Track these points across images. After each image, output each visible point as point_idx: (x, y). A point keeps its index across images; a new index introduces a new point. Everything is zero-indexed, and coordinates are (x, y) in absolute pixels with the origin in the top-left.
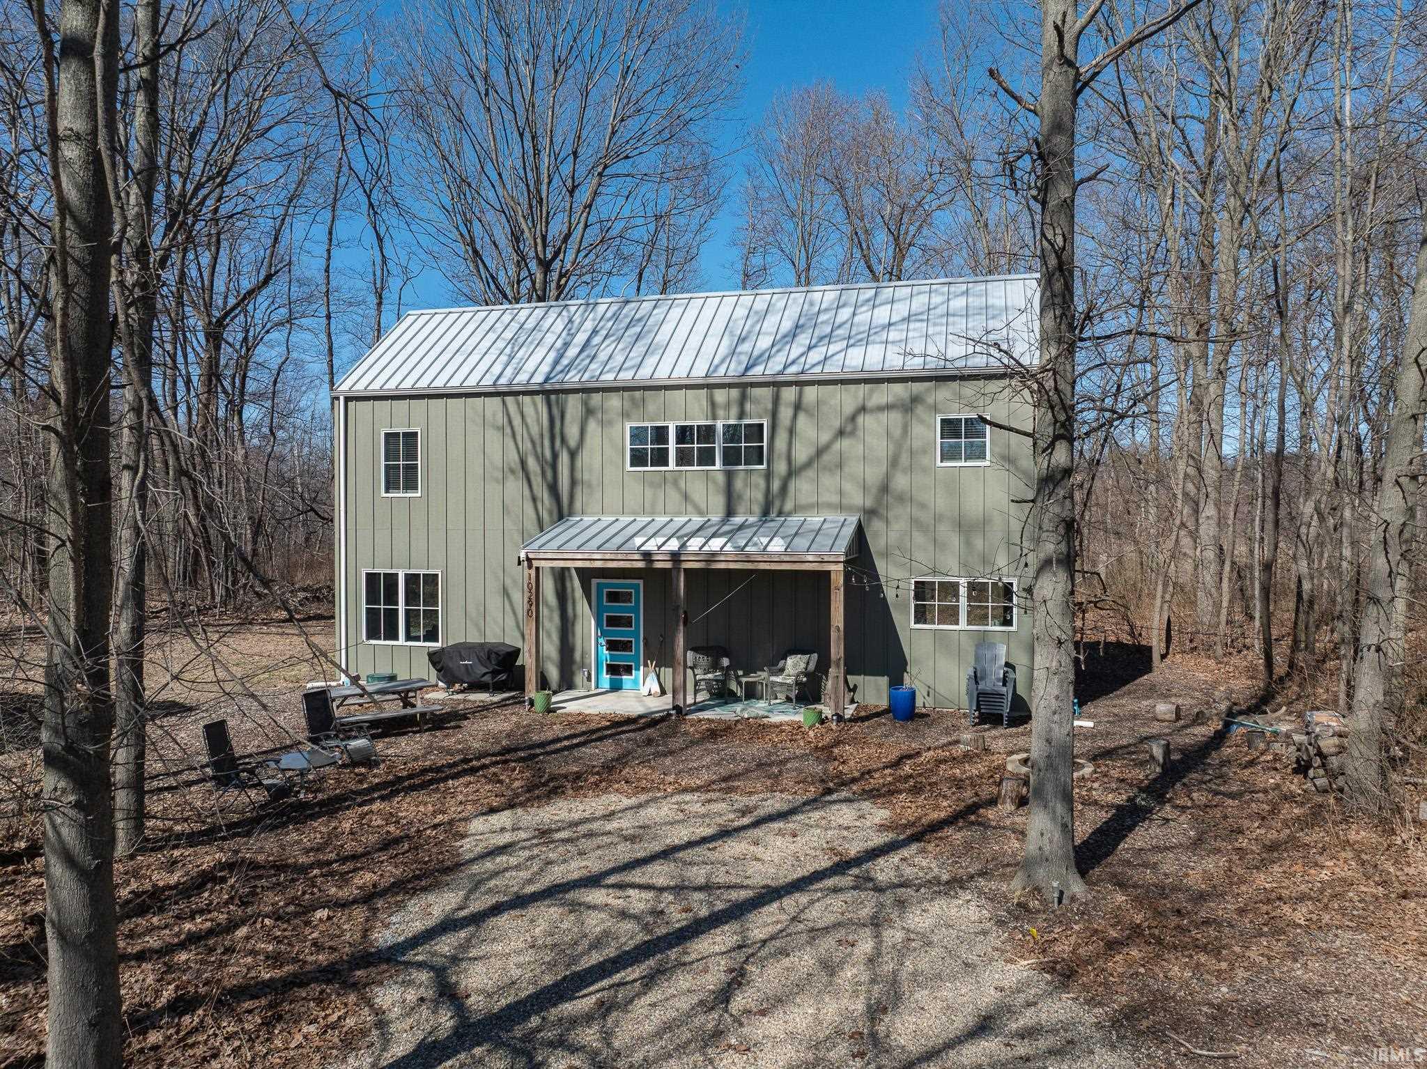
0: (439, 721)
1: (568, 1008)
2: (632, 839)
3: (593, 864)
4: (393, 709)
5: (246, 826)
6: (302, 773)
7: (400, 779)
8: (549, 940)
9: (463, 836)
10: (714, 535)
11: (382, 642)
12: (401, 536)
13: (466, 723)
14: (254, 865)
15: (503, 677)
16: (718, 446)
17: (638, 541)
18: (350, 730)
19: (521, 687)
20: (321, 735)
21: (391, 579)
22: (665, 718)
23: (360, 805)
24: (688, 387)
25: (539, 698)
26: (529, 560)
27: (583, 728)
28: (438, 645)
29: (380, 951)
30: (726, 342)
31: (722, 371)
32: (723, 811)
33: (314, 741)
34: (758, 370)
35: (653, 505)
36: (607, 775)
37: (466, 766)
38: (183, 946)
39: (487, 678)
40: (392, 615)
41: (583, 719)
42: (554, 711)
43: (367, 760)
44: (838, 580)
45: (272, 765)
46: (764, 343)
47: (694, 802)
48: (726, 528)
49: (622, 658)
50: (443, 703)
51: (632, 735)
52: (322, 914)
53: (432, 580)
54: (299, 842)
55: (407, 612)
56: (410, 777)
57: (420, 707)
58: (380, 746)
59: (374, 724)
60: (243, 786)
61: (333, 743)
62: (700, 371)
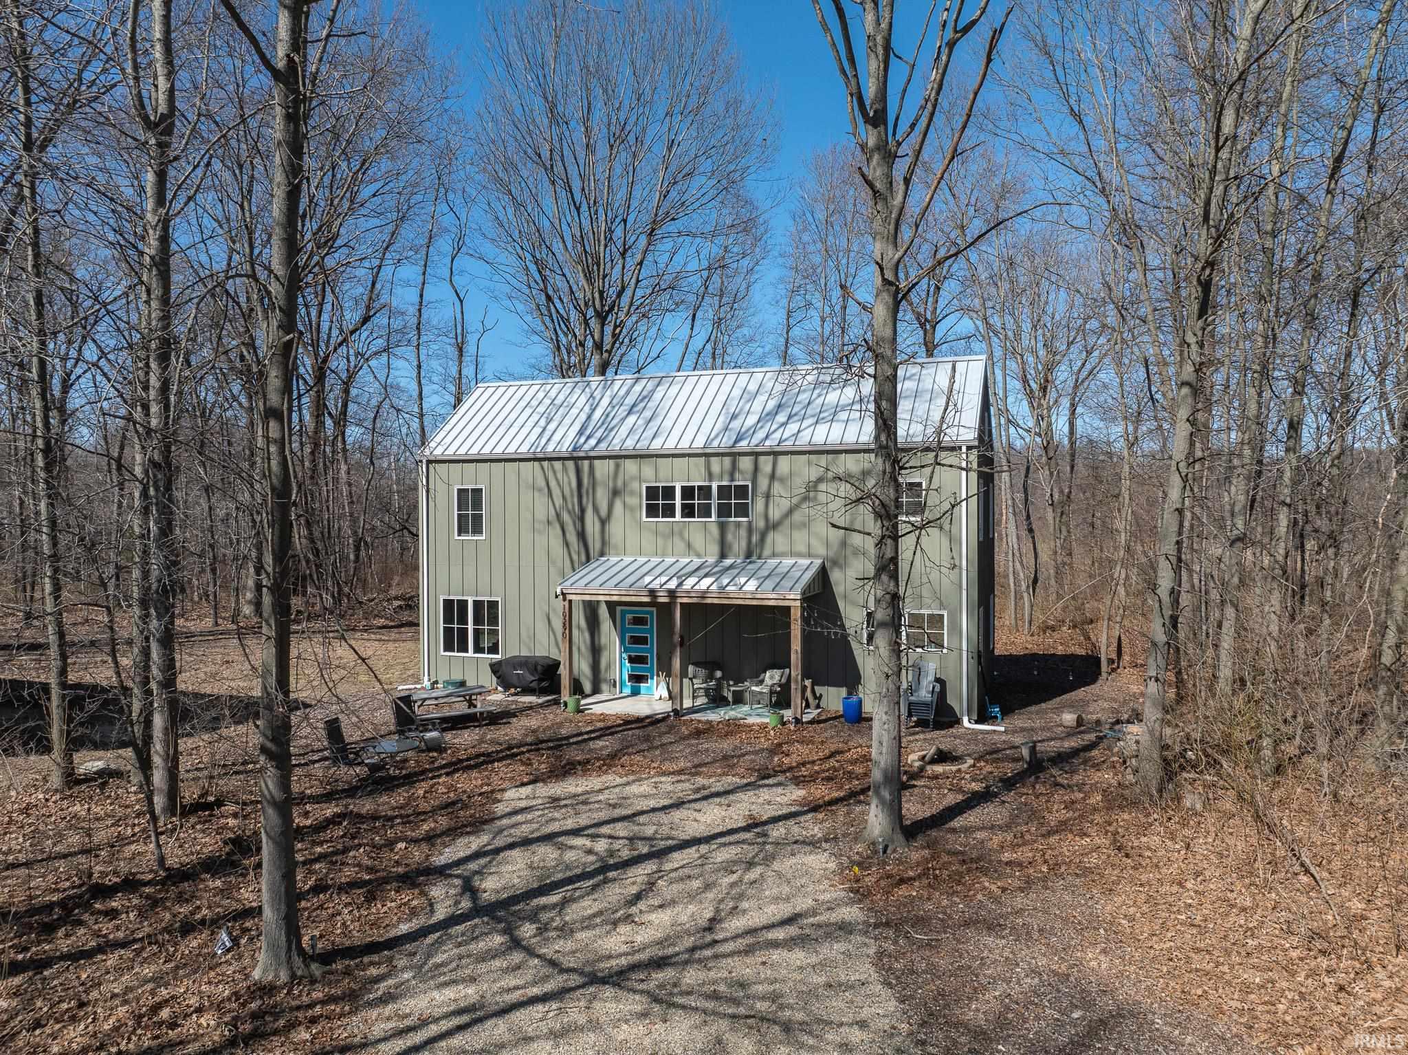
0: (496, 718)
1: (543, 900)
2: (614, 806)
3: (583, 821)
4: (461, 708)
5: (351, 792)
6: (393, 755)
7: (461, 761)
8: (542, 864)
9: (499, 801)
10: (706, 575)
11: (456, 654)
12: (470, 571)
13: (514, 720)
14: (359, 815)
15: (545, 684)
16: (714, 502)
17: (647, 579)
18: (426, 725)
19: (558, 691)
20: (405, 728)
21: (463, 604)
22: (665, 718)
23: (432, 779)
24: (690, 455)
25: (571, 701)
26: (563, 594)
27: (600, 725)
28: (499, 656)
29: (436, 867)
30: (721, 419)
31: (715, 444)
32: (684, 788)
33: (401, 732)
34: (744, 443)
35: (665, 548)
36: (610, 761)
37: (509, 753)
38: (317, 860)
39: (534, 685)
40: (463, 633)
41: (603, 718)
42: (582, 711)
43: (438, 747)
44: (796, 614)
45: (371, 750)
46: (752, 420)
47: (667, 783)
48: (716, 569)
49: (640, 669)
50: (500, 703)
51: (637, 732)
52: (401, 845)
53: (493, 605)
54: (388, 803)
55: (475, 630)
56: (468, 759)
57: (479, 708)
58: (448, 736)
59: (444, 720)
60: (350, 764)
61: (413, 734)
62: (699, 443)
